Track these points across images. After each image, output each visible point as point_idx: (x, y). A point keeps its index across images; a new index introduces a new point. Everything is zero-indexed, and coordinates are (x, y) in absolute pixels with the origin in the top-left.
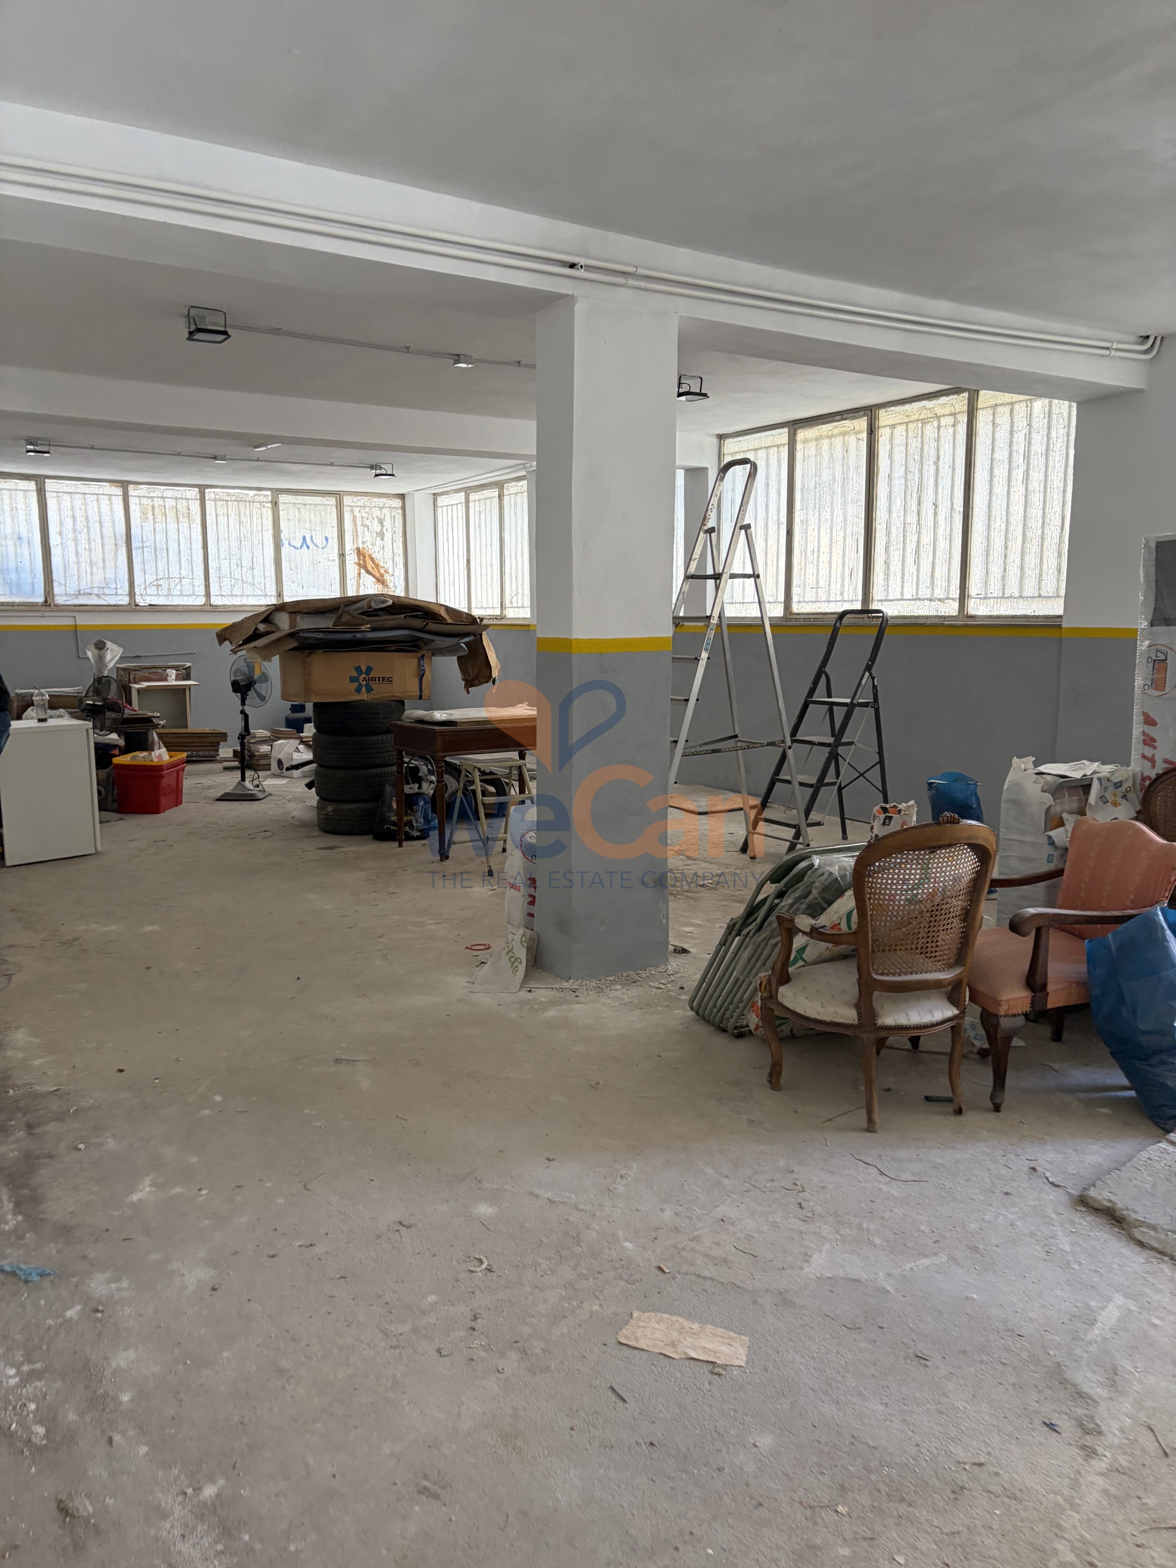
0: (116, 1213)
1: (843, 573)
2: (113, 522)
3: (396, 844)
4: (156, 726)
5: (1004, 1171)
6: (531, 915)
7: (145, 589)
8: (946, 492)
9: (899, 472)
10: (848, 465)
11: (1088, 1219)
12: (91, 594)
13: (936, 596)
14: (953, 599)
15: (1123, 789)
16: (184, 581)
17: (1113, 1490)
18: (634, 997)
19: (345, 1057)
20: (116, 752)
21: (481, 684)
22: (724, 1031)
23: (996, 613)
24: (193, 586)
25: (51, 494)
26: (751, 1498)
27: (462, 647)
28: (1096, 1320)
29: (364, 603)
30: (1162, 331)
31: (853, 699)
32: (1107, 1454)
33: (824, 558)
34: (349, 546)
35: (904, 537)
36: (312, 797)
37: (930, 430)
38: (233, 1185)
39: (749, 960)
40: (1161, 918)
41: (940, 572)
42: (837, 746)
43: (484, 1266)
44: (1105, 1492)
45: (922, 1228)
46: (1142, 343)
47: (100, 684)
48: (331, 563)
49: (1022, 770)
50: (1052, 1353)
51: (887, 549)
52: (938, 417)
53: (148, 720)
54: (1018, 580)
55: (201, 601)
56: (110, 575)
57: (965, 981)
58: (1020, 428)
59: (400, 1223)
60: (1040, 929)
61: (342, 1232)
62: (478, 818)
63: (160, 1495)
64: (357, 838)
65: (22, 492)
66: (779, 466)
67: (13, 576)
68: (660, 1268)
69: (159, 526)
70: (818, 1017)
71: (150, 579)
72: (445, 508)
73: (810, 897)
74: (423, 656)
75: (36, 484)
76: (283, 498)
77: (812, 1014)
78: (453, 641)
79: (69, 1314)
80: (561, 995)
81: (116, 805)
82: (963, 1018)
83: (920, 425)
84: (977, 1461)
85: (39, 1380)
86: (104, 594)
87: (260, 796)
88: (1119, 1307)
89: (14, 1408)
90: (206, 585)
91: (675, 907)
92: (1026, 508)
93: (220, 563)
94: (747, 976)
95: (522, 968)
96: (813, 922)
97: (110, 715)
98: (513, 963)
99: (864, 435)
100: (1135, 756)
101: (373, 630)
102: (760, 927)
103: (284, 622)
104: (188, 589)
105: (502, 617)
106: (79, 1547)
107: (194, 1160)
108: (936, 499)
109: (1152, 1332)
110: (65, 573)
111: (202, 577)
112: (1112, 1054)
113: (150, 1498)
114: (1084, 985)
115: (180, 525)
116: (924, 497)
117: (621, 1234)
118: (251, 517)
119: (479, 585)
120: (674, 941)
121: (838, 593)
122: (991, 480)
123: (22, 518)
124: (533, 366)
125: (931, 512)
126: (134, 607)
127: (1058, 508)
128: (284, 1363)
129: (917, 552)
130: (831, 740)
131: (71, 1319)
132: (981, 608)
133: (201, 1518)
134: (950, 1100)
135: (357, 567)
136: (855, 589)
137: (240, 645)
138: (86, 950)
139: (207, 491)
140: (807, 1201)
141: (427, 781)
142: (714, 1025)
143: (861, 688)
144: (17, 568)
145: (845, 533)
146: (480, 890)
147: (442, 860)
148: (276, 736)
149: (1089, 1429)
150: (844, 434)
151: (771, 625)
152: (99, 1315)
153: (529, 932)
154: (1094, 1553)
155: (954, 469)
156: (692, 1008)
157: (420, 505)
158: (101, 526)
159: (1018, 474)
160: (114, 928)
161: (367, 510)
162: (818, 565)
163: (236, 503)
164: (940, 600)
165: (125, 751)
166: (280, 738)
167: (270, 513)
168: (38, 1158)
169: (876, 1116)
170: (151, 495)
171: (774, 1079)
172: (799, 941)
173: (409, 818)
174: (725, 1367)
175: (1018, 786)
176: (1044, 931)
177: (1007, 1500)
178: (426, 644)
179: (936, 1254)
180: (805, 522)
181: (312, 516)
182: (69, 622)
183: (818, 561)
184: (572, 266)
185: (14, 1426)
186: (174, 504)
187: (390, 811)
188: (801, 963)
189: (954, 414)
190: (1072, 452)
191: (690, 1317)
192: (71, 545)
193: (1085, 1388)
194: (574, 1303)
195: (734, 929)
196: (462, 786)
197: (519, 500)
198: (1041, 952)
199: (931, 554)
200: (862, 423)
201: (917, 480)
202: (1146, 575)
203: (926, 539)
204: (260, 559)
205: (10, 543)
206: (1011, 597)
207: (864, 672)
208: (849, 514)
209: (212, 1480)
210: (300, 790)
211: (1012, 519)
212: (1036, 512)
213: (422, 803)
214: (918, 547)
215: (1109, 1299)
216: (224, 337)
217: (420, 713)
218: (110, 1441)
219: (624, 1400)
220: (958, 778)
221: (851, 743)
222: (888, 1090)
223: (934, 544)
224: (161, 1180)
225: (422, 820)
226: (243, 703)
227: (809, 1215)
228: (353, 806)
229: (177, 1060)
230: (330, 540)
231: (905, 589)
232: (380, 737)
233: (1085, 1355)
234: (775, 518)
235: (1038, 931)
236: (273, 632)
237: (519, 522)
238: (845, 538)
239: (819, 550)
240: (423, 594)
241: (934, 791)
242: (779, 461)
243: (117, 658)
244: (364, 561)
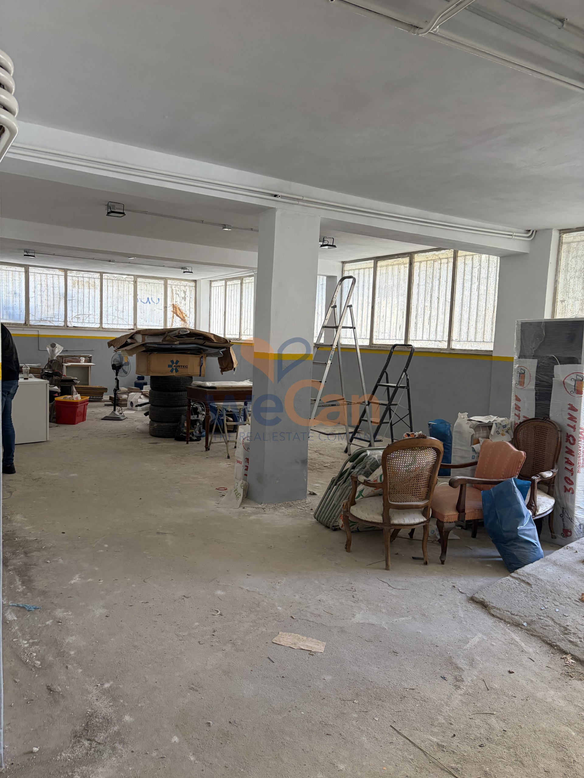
0: (65, 587)
1: (396, 327)
2: (59, 288)
3: (186, 443)
4: (76, 384)
5: (442, 587)
6: (246, 475)
7: (72, 319)
8: (443, 293)
9: (422, 283)
10: (400, 278)
11: (473, 606)
12: (46, 320)
13: (438, 339)
14: (445, 341)
15: (507, 428)
16: (91, 316)
17: (464, 700)
18: (290, 512)
19: (161, 532)
20: (57, 395)
21: (228, 370)
22: (329, 528)
23: (464, 348)
24: (95, 319)
25: (31, 274)
26: (321, 696)
27: (220, 353)
28: (468, 642)
29: (177, 332)
30: (536, 228)
31: (397, 384)
32: (465, 688)
33: (388, 320)
34: (169, 303)
35: (424, 312)
36: (147, 420)
37: (437, 265)
38: (114, 579)
39: (340, 496)
40: (514, 482)
41: (440, 328)
42: (390, 405)
43: (219, 613)
44: (461, 701)
45: (403, 607)
46: (527, 233)
47: (51, 363)
48: (160, 311)
49: (462, 417)
50: (448, 653)
51: (416, 317)
52: (440, 259)
53: (72, 381)
54: (474, 333)
55: (98, 326)
56: (56, 312)
57: (429, 506)
58: (476, 266)
59: (184, 596)
60: (463, 485)
61: (160, 598)
62: (224, 432)
63: (87, 686)
64: (167, 439)
65: (18, 272)
66: (369, 277)
67: (11, 311)
68: (292, 617)
69: (80, 290)
70: (366, 520)
71: (74, 314)
72: (215, 288)
73: (366, 468)
74: (202, 357)
75: (25, 269)
76: (139, 280)
77: (364, 518)
78: (216, 350)
79: (48, 623)
80: (258, 510)
81: (55, 420)
82: (429, 522)
83: (432, 262)
84: (412, 688)
85: (37, 645)
86: (53, 321)
87: (122, 418)
88: (479, 638)
89: (27, 655)
90: (100, 319)
91: (311, 475)
92: (478, 302)
93: (108, 309)
94: (339, 503)
95: (241, 498)
96: (365, 478)
97: (56, 378)
98: (237, 495)
99: (408, 265)
100: (512, 414)
101: (180, 344)
102: (345, 481)
103: (139, 339)
104: (92, 320)
105: (240, 339)
106: (56, 702)
107: (97, 569)
108: (439, 296)
109: (491, 647)
110: (35, 310)
111: (99, 315)
112: (492, 541)
113: (84, 687)
114: (481, 511)
115: (90, 290)
116: (433, 294)
117: (276, 604)
118: (124, 288)
119: (229, 324)
120: (309, 489)
121: (394, 336)
122: (463, 288)
123: (17, 284)
124: (258, 231)
125: (436, 301)
126: (66, 327)
127: (492, 302)
128: (136, 644)
129: (430, 319)
130: (387, 402)
131: (48, 625)
132: (457, 345)
133: (104, 694)
134: (422, 559)
135: (172, 313)
136: (402, 334)
137: (119, 348)
138: (44, 483)
139: (104, 275)
140: (356, 595)
141: (201, 414)
142: (324, 525)
143: (401, 380)
144: (13, 307)
145: (398, 309)
146: (224, 464)
147: (206, 451)
148: (130, 391)
149: (458, 680)
150: (399, 264)
151: (360, 349)
152: (60, 624)
153: (244, 482)
154: (453, 720)
155: (447, 283)
156: (315, 518)
157: (203, 286)
158: (53, 289)
159: (475, 286)
160: (57, 474)
161: (178, 286)
162: (385, 323)
163: (117, 281)
164: (439, 341)
165: (62, 394)
166: (132, 392)
167: (133, 286)
168: (30, 565)
169: (389, 563)
170: (78, 276)
171: (348, 547)
172: (360, 488)
173: (192, 431)
174: (315, 652)
175: (460, 425)
176: (464, 486)
177: (421, 702)
178: (204, 352)
179: (407, 616)
180: (380, 303)
181: (153, 288)
182: (36, 333)
183: (385, 321)
184: (275, 196)
185: (28, 660)
186: (88, 280)
187: (183, 427)
188: (361, 497)
189: (447, 258)
190: (498, 278)
191: (303, 635)
192: (39, 297)
193: (460, 666)
194: (255, 628)
195: (334, 482)
196: (217, 416)
197: (250, 286)
198: (463, 495)
199: (436, 320)
200: (407, 260)
201: (430, 286)
202: (517, 337)
203: (434, 313)
204: (127, 308)
205: (11, 295)
206: (471, 341)
207: (403, 372)
208: (400, 301)
209: (108, 681)
210: (141, 416)
211: (472, 306)
212: (482, 303)
213: (198, 424)
214: (430, 316)
215: (476, 635)
216: (123, 215)
217: (200, 383)
218: (67, 667)
219: (273, 662)
220: (443, 422)
221: (396, 405)
222: (397, 554)
223: (437, 316)
224: (83, 576)
225: (198, 432)
226: (117, 375)
227: (357, 600)
228: (166, 424)
229: (88, 530)
230: (160, 300)
231: (424, 335)
232: (181, 393)
233: (462, 654)
234: (367, 300)
235: (462, 486)
236: (134, 343)
237: (250, 296)
238: (397, 311)
239: (386, 316)
240: (203, 328)
241: (431, 428)
242: (369, 275)
243: (60, 352)
244: (176, 310)
